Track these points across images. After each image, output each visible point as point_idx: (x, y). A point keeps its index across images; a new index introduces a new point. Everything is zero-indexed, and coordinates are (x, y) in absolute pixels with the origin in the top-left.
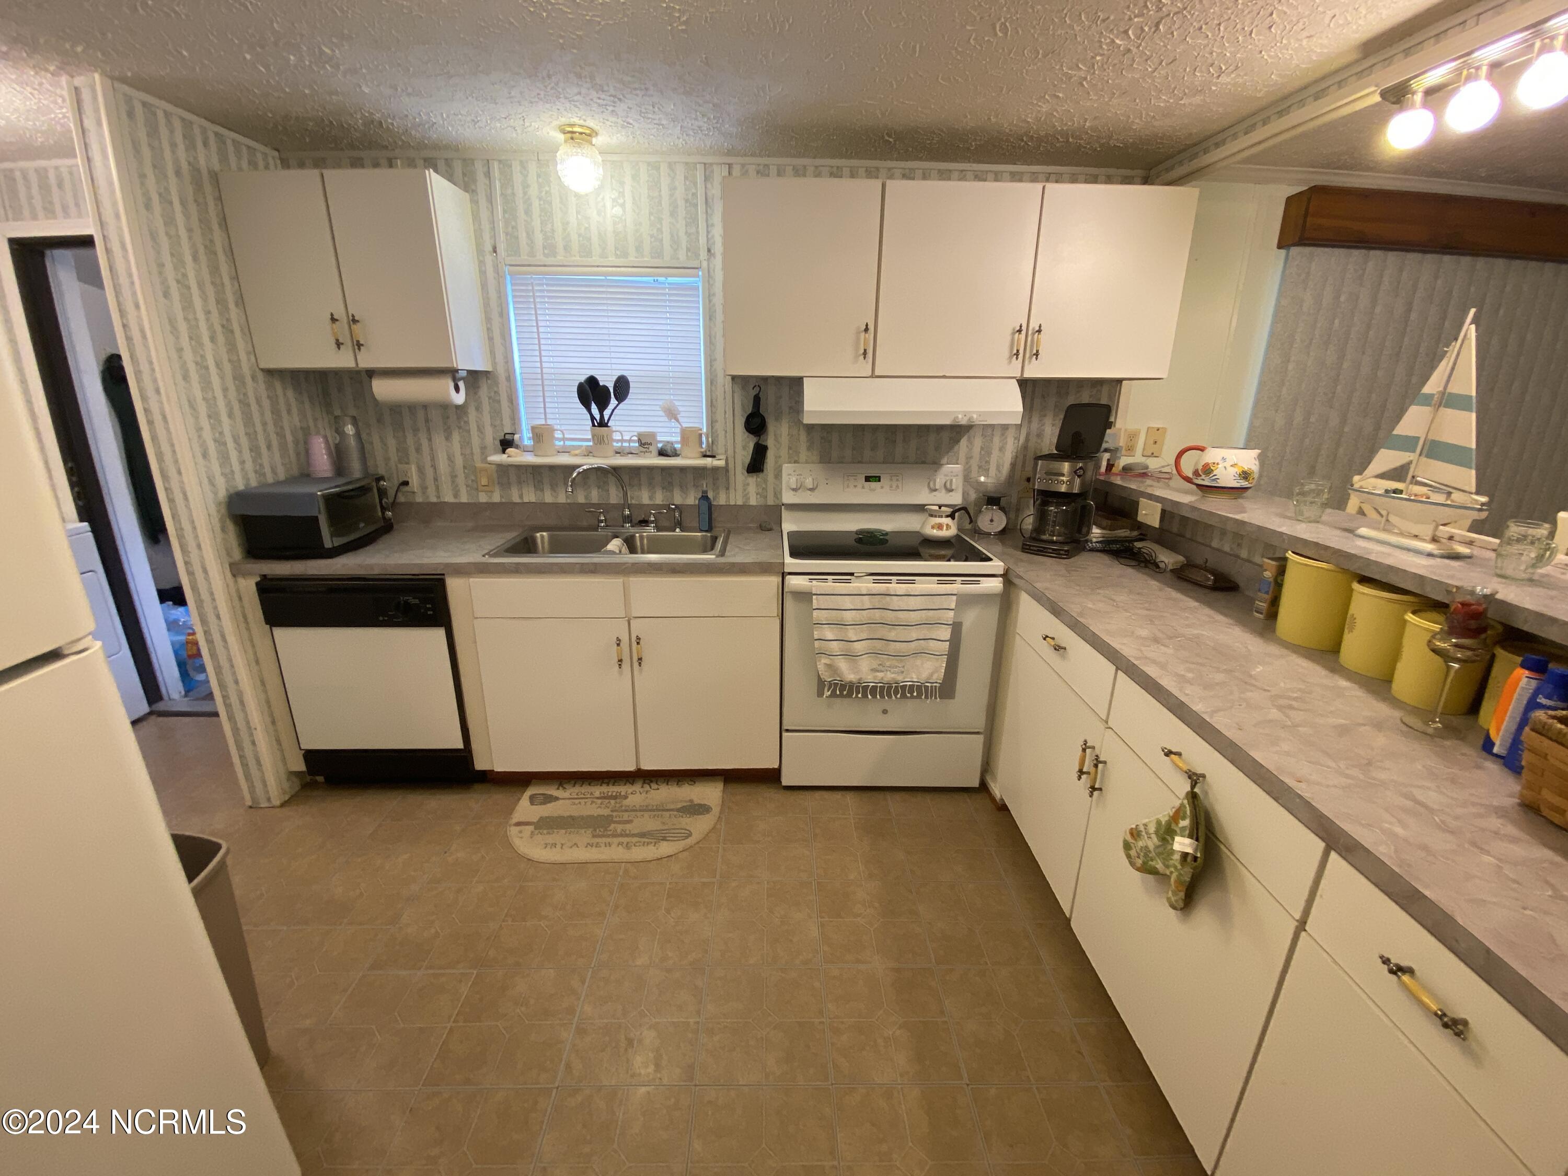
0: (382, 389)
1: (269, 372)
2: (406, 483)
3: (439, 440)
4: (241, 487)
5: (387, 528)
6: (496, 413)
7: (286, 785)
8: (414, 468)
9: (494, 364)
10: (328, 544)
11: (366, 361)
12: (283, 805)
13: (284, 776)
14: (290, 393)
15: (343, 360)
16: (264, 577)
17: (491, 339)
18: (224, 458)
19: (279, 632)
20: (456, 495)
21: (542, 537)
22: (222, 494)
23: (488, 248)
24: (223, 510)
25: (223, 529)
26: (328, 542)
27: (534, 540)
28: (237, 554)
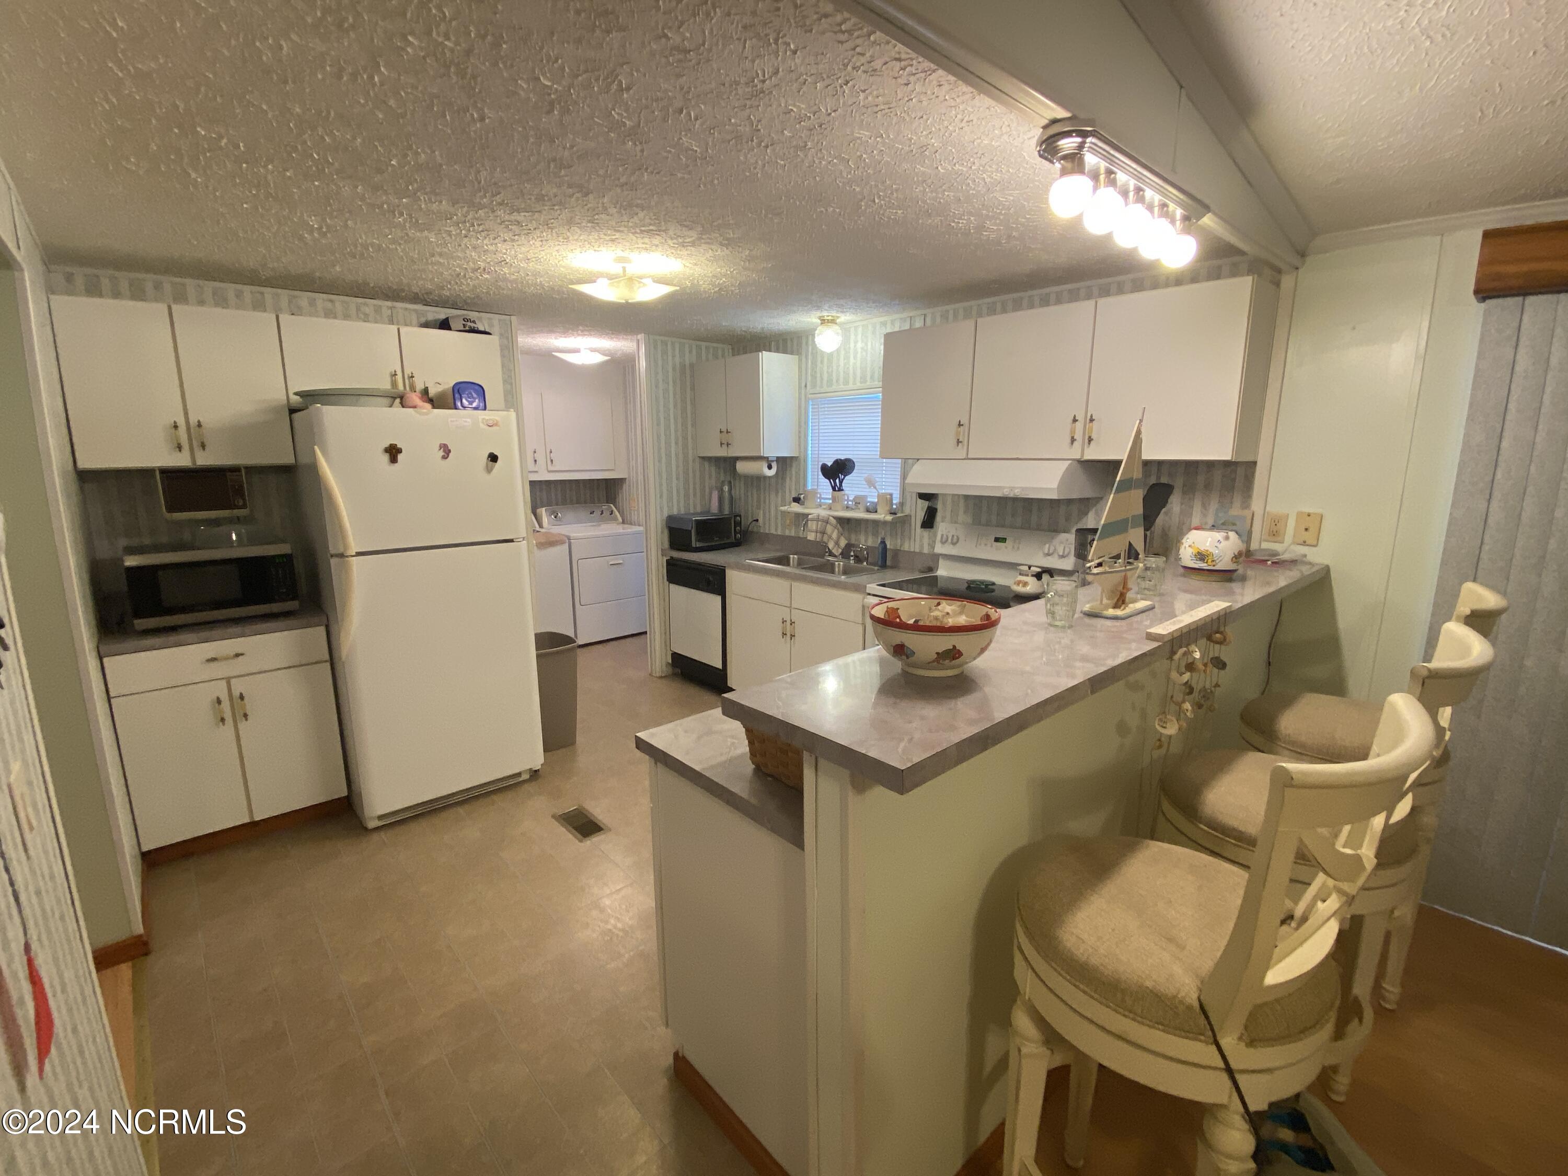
0: (741, 467)
1: (703, 458)
2: (757, 520)
3: (773, 496)
4: (675, 512)
5: (737, 544)
6: (798, 482)
7: (664, 667)
8: (762, 512)
9: (800, 452)
10: (694, 545)
11: (732, 452)
12: (661, 677)
13: (664, 664)
14: (713, 469)
15: (722, 453)
16: (672, 558)
17: (799, 437)
18: (670, 499)
19: (672, 586)
20: (776, 530)
21: (794, 558)
22: (666, 514)
23: (803, 385)
24: (664, 523)
25: (662, 532)
26: (694, 544)
27: (788, 559)
28: (666, 544)
